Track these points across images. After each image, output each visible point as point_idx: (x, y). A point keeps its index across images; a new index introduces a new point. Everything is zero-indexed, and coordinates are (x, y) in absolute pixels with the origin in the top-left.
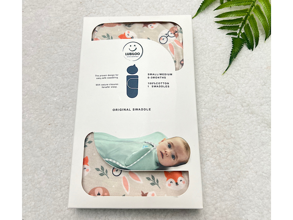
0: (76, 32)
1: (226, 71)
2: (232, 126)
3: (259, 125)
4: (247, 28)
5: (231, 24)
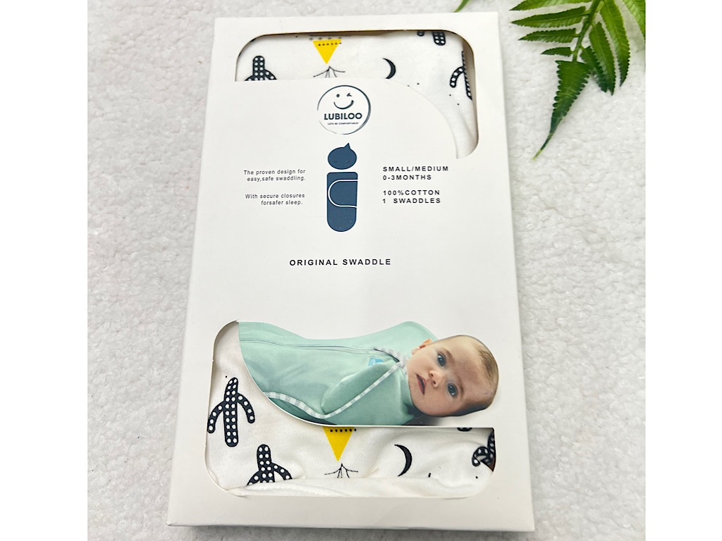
0: (151, 59)
1: (542, 148)
2: (560, 297)
4: (598, 34)
5: (554, 27)
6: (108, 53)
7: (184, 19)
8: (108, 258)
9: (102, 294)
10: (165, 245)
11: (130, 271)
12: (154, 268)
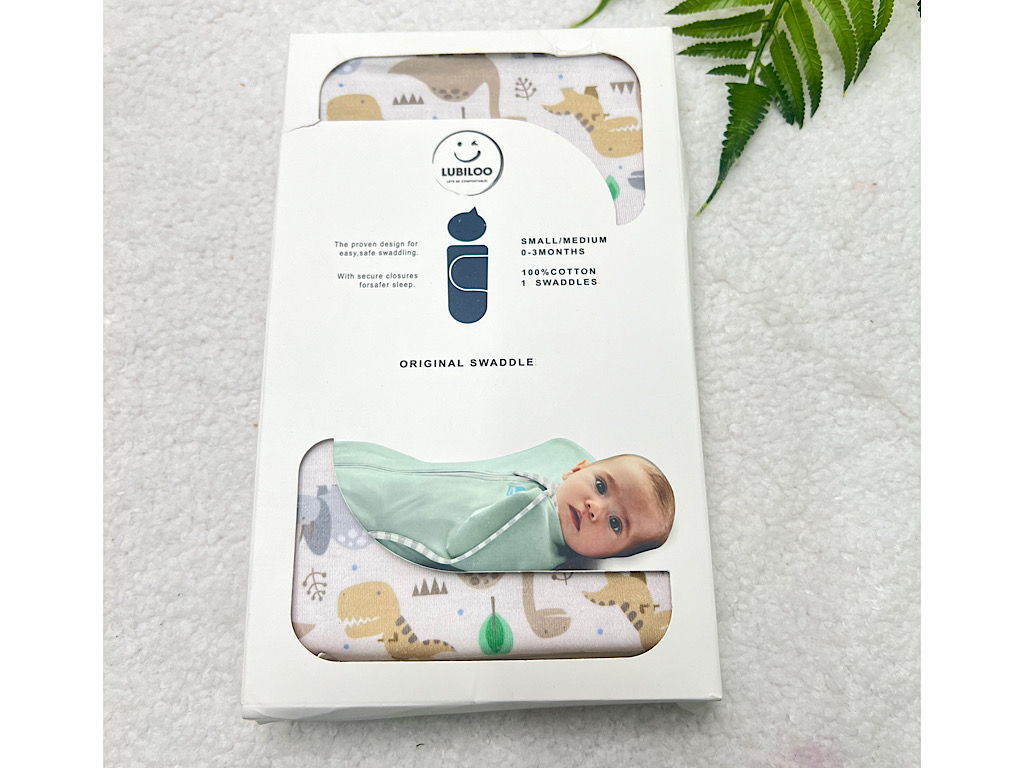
0: (174, 80)
1: (708, 201)
3: (827, 389)
4: (782, 48)
5: (724, 37)
6: (112, 71)
7: (216, 23)
8: (125, 355)
9: (118, 404)
10: (204, 336)
11: (158, 371)
12: (190, 368)
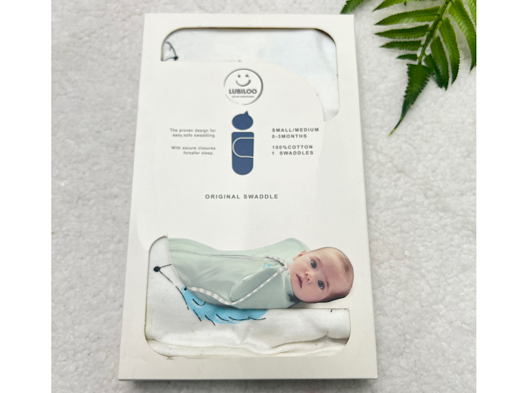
0: (103, 52)
1: (396, 128)
4: (437, 45)
5: (406, 38)
7: (128, 21)
8: (72, 203)
10: (116, 194)
11: (90, 213)
12: (108, 211)
